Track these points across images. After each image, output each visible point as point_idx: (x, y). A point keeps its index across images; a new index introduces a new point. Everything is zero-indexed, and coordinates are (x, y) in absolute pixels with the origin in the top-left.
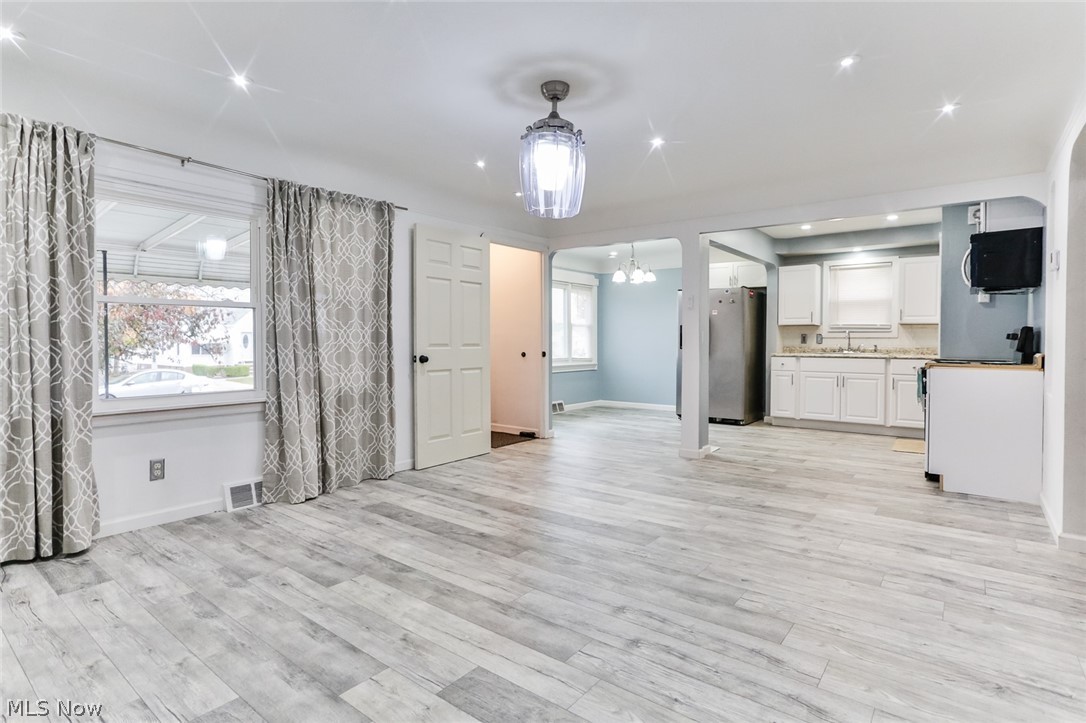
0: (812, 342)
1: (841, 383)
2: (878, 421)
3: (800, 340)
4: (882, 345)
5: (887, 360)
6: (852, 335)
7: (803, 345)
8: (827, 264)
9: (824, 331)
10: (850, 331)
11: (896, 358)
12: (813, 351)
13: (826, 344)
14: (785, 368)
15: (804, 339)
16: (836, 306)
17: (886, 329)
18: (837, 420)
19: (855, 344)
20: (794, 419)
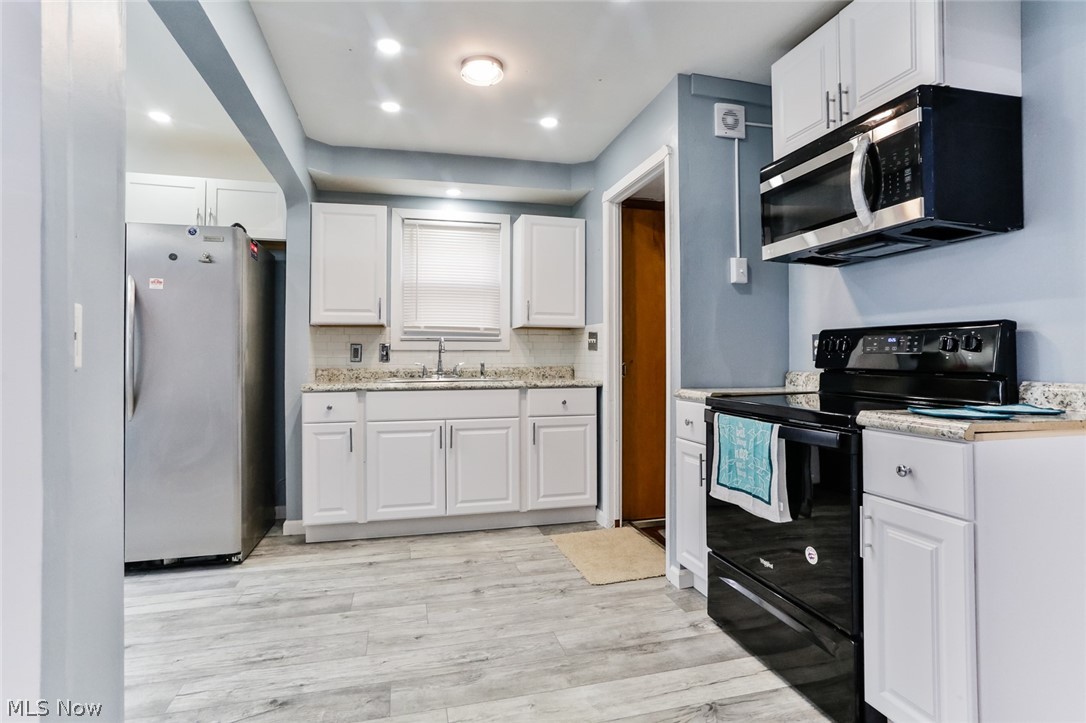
0: (372, 360)
1: (447, 439)
2: (510, 504)
3: (348, 355)
4: (493, 363)
5: (523, 390)
6: (447, 346)
7: (355, 365)
8: (400, 213)
9: (393, 338)
10: (440, 338)
11: (536, 387)
12: (376, 376)
13: (397, 362)
14: (333, 416)
15: (356, 353)
16: (414, 292)
17: (491, 336)
18: (442, 513)
19: (449, 361)
20: (356, 524)
